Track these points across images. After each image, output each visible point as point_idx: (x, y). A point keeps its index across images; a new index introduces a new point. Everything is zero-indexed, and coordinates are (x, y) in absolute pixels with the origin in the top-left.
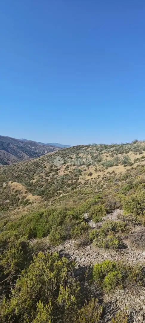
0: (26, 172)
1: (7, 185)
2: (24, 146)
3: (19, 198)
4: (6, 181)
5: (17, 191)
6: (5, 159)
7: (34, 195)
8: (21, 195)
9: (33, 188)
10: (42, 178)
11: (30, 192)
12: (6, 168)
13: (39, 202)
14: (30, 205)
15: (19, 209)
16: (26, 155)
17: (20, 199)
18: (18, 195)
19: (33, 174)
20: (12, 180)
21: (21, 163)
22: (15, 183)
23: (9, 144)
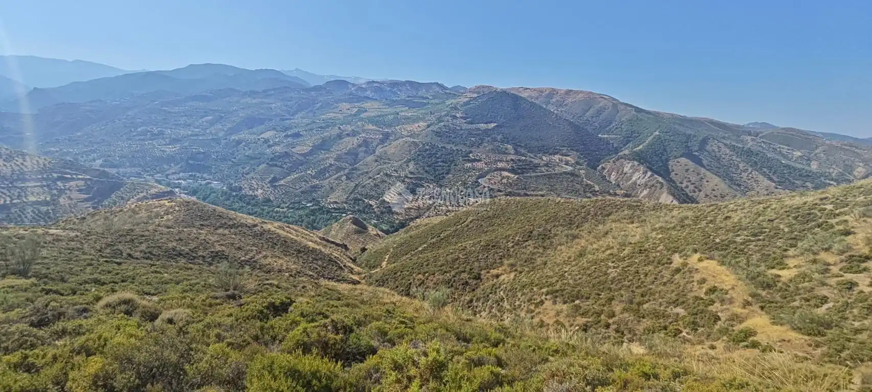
0: (755, 235)
1: (685, 265)
2: (760, 149)
3: (719, 314)
4: (684, 250)
5: (713, 290)
6: (687, 187)
7: (776, 321)
8: (724, 307)
9: (778, 299)
10: (827, 271)
11: (762, 308)
12: (688, 212)
13: (796, 356)
14: (756, 351)
15: (713, 347)
16: (761, 178)
17: (719, 319)
18: (717, 305)
19: (786, 250)
20: (703, 253)
21: (740, 201)
22: (712, 265)
23: (704, 142)
